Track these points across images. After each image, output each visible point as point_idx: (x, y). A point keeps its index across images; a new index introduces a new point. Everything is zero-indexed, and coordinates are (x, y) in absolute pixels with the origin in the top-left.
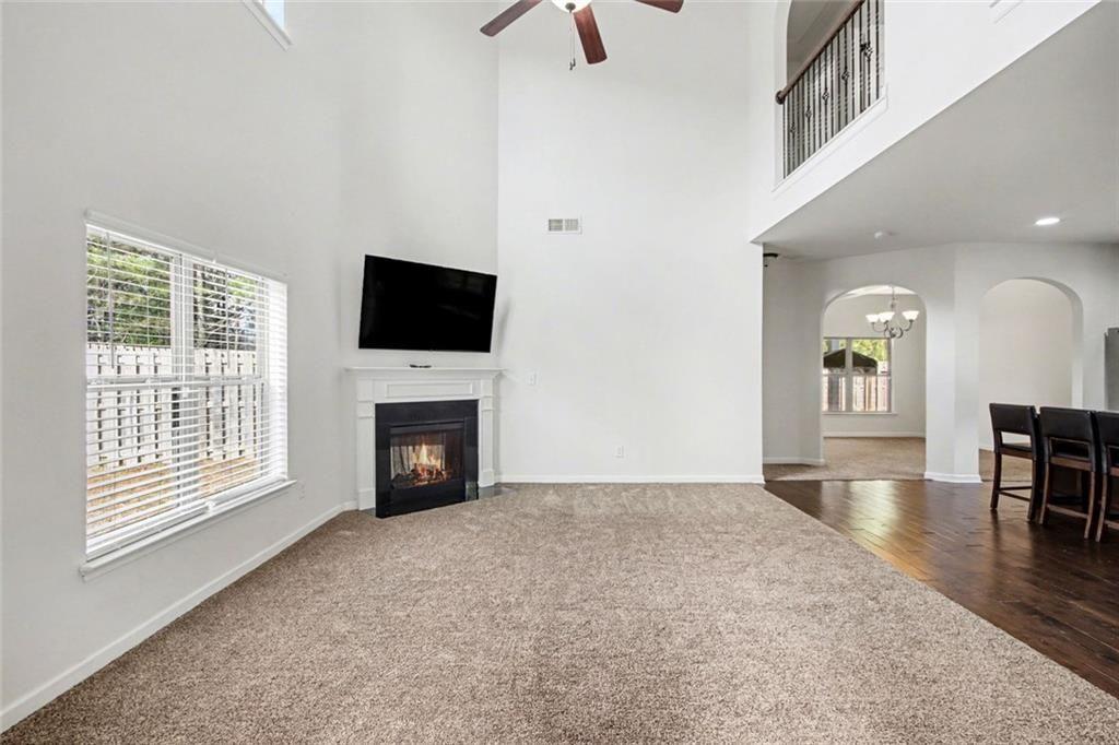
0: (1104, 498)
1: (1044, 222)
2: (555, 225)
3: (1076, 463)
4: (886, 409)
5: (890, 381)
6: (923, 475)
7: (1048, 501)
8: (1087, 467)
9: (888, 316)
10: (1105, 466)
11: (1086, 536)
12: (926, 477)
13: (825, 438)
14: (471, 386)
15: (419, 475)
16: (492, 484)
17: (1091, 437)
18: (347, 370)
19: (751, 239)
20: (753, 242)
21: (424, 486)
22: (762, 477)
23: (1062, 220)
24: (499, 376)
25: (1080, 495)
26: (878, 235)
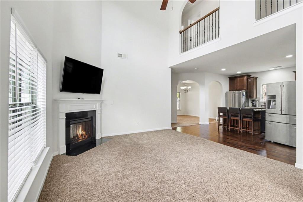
0: (242, 125)
1: (224, 70)
2: (120, 55)
3: (236, 118)
4: (179, 109)
5: (180, 102)
6: (199, 123)
7: (230, 126)
8: (238, 119)
9: (185, 87)
10: (242, 118)
11: (239, 132)
12: (200, 124)
13: (178, 116)
14: (95, 106)
15: (79, 138)
16: (100, 138)
17: (239, 113)
18: (55, 100)
19: (170, 66)
20: (169, 67)
21: (80, 142)
22: (171, 127)
23: (226, 69)
24: (102, 102)
25: (233, 124)
26: (196, 69)
